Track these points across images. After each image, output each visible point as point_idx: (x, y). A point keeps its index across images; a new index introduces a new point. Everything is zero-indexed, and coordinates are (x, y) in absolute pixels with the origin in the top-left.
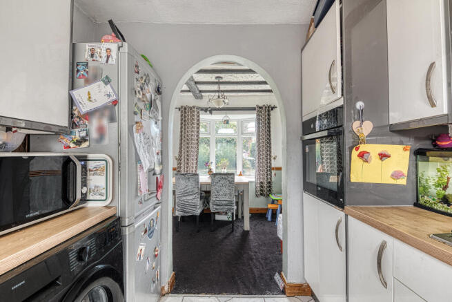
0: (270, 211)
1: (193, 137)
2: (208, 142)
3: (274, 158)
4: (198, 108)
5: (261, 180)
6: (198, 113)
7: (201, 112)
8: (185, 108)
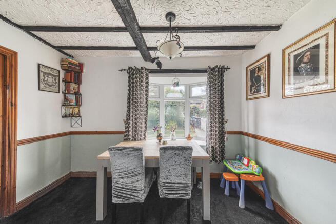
0: (227, 184)
1: (141, 100)
2: (157, 105)
3: (226, 122)
4: (147, 70)
5: (213, 145)
6: (147, 75)
7: (150, 75)
8: (133, 70)
